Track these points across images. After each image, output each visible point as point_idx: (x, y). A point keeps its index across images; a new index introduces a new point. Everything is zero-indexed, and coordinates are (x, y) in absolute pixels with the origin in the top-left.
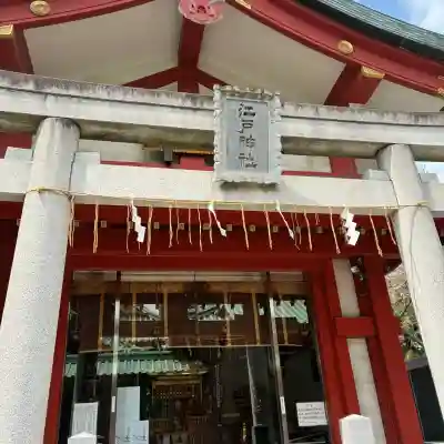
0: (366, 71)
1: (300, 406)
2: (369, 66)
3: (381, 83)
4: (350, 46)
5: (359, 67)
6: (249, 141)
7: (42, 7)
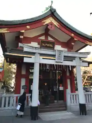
0: (75, 39)
1: (60, 87)
7: (28, 27)
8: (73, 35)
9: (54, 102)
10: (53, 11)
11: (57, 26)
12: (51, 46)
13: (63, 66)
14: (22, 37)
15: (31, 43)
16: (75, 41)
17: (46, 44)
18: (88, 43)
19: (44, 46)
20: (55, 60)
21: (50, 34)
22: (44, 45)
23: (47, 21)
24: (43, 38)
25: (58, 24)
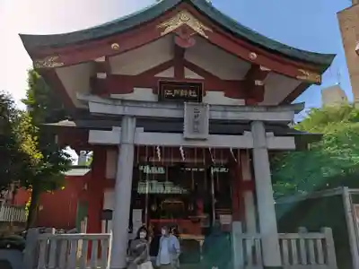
0: (262, 68)
2: (264, 65)
3: (268, 75)
4: (255, 55)
5: (258, 66)
6: (197, 123)
7: (115, 46)
8: (253, 56)
13: (207, 149)
14: (102, 76)
17: (177, 92)
18: (308, 76)
20: (182, 132)
22: (169, 93)
23: (172, 25)
24: (168, 74)
25: (206, 29)
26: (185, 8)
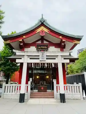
0: (63, 40)
1: (53, 80)
2: (63, 39)
6: (43, 56)
7: (24, 37)
8: (61, 37)
9: (46, 91)
10: (42, 21)
11: (47, 32)
12: (46, 47)
14: (22, 44)
15: (30, 47)
16: (64, 42)
17: (41, 47)
18: (76, 42)
19: (40, 48)
21: (45, 38)
23: (39, 30)
24: (40, 42)
25: (48, 30)
26: (42, 25)
